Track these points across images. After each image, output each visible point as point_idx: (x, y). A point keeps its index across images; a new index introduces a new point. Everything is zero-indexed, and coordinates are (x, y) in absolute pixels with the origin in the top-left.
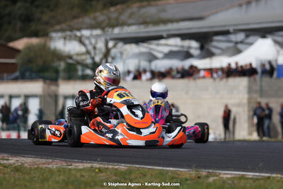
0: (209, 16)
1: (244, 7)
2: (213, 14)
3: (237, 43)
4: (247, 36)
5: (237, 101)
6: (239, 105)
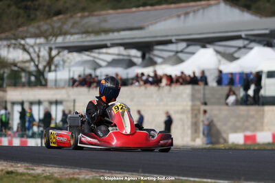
0: (148, 26)
1: (182, 17)
2: (152, 24)
3: (177, 52)
4: (188, 46)
5: (180, 108)
6: (183, 112)
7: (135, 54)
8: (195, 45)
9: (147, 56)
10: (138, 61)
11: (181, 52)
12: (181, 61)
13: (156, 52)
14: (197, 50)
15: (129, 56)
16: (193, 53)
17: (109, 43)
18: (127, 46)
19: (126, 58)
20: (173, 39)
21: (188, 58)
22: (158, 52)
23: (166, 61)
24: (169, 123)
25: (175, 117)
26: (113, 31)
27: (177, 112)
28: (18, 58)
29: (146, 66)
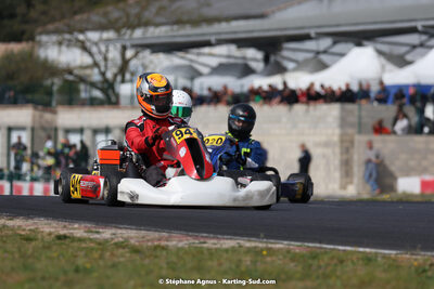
0: (273, 12)
2: (280, 10)
3: (318, 53)
4: (335, 43)
5: (323, 138)
6: (326, 144)
7: (253, 55)
8: (346, 42)
9: (272, 58)
10: (259, 66)
11: (325, 52)
12: (324, 66)
13: (285, 53)
14: (350, 50)
15: (244, 58)
16: (342, 55)
17: (213, 39)
18: (242, 43)
19: (240, 61)
20: (313, 32)
21: (335, 62)
22: (290, 52)
23: (300, 66)
24: (305, 161)
25: (315, 152)
26: (218, 20)
27: (318, 145)
28: (75, 61)
29: (270, 74)
